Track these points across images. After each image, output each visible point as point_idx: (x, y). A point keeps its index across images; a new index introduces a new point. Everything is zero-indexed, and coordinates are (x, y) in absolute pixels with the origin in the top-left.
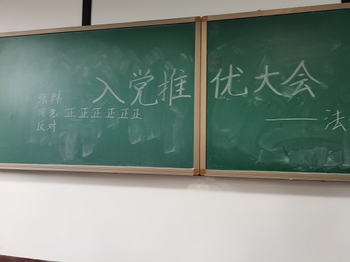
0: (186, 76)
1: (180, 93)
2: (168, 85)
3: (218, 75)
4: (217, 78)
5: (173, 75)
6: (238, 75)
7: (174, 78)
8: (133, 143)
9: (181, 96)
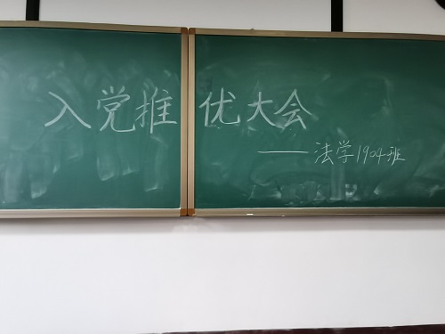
0: (170, 98)
1: (164, 118)
2: (149, 107)
3: (209, 99)
4: (206, 102)
5: (155, 95)
6: (231, 101)
7: (155, 100)
8: (104, 179)
9: (164, 121)
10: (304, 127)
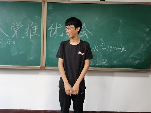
0: (37, 26)
1: (35, 34)
2: (29, 29)
3: (52, 27)
4: (51, 28)
5: (32, 25)
6: (60, 27)
7: (32, 26)
8: (13, 55)
9: (35, 35)
10: (88, 38)
